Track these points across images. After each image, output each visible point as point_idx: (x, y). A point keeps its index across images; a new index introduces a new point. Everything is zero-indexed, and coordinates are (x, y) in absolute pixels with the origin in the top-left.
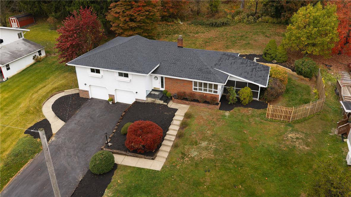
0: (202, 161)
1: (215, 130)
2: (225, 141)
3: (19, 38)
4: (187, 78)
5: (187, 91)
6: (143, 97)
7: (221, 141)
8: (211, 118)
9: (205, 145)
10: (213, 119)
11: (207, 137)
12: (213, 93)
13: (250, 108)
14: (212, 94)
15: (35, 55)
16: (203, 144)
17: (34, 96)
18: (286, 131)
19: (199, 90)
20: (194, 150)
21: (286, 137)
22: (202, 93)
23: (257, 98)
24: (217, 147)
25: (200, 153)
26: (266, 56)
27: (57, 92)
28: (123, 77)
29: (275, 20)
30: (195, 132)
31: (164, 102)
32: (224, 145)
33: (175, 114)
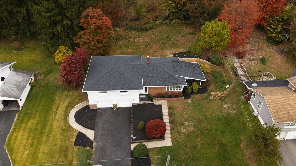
0: (190, 133)
1: (189, 113)
2: (197, 118)
3: (10, 70)
7: (195, 119)
8: (183, 106)
10: (184, 107)
11: (186, 119)
13: (199, 94)
15: (30, 82)
16: (186, 123)
17: (57, 117)
18: (222, 104)
19: (170, 90)
20: (183, 128)
21: (224, 108)
22: (172, 91)
23: (200, 86)
24: (194, 123)
25: (187, 129)
28: (124, 93)
29: (183, 22)
30: (179, 118)
31: (151, 102)
32: (197, 121)
33: (162, 108)
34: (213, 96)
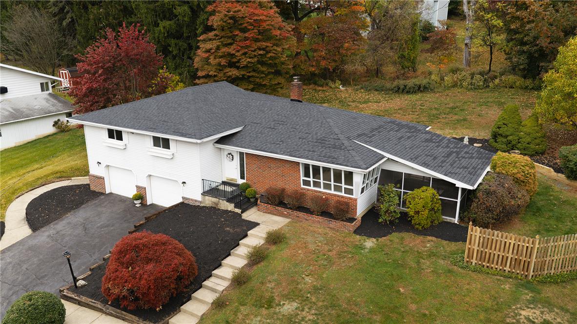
1: (325, 276)
2: (344, 306)
3: (43, 90)
4: (286, 155)
5: (290, 188)
6: (195, 194)
7: (333, 306)
8: (326, 248)
9: (290, 310)
10: (330, 251)
11: (301, 291)
12: (343, 194)
13: (430, 238)
14: (342, 197)
15: (59, 120)
16: (285, 307)
18: (516, 300)
19: (314, 186)
20: (259, 318)
21: (514, 317)
22: (320, 192)
23: (455, 218)
24: (318, 319)
26: (496, 142)
27: (57, 178)
28: (161, 149)
29: (529, 82)
30: (276, 276)
31: (235, 207)
32: (339, 316)
33: (248, 232)
34: (476, 248)
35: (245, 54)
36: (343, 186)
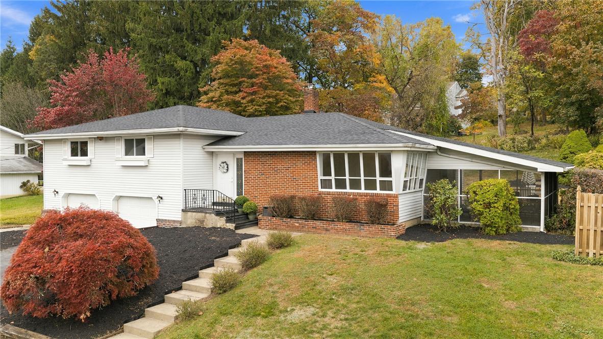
2: (393, 307)
4: (299, 144)
5: (303, 194)
6: (173, 212)
8: (358, 249)
9: (303, 317)
10: (363, 251)
11: (320, 293)
12: (378, 191)
14: (377, 195)
15: (28, 181)
16: (296, 313)
19: (337, 188)
22: (346, 194)
23: (540, 225)
28: (134, 156)
33: (242, 241)
34: (592, 227)
35: (252, 101)
36: (378, 179)
